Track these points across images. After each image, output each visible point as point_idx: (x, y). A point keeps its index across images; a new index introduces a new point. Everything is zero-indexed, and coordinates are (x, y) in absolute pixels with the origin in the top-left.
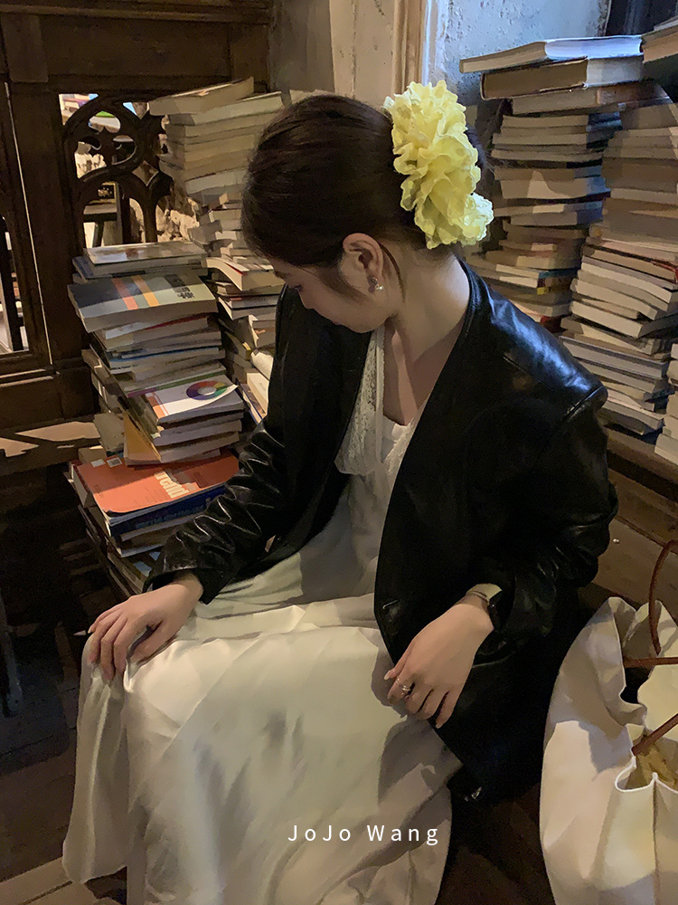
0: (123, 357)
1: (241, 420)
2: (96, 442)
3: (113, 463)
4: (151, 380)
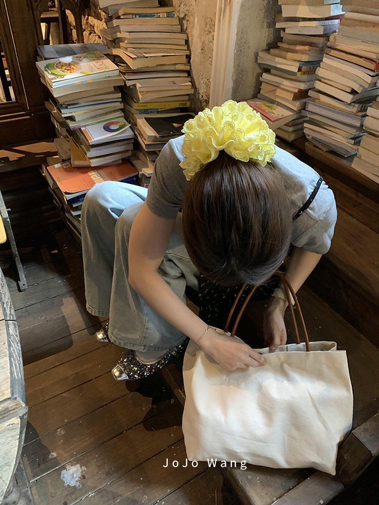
0: (68, 107)
1: (133, 143)
2: (56, 154)
3: (66, 166)
4: (84, 120)
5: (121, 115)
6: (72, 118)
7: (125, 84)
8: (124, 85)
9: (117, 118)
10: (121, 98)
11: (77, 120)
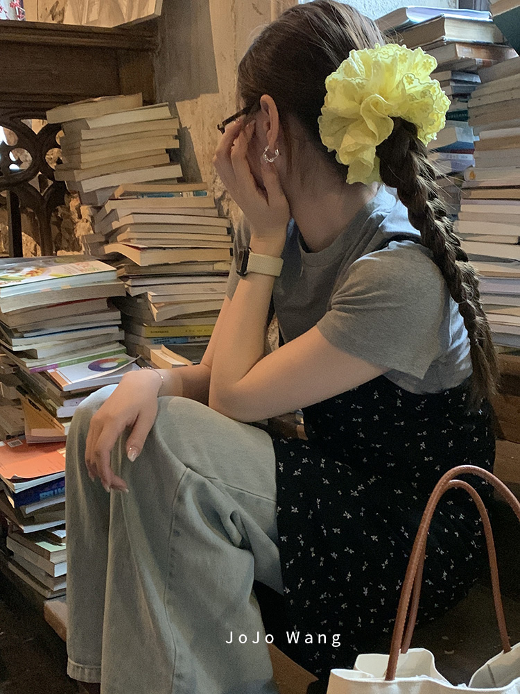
0: (25, 335)
4: (53, 357)
5: (120, 349)
6: (31, 354)
7: (128, 294)
8: (125, 295)
10: (121, 320)
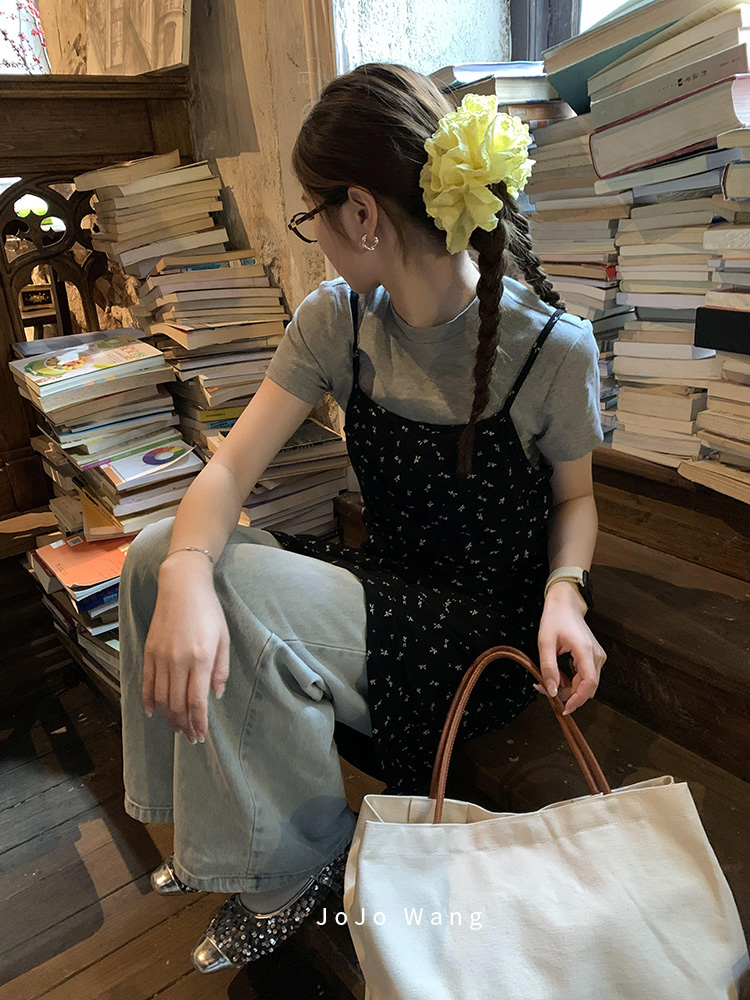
0: (72, 431)
2: (55, 529)
3: (74, 543)
4: (104, 452)
5: (175, 435)
6: (81, 451)
7: (177, 378)
8: (175, 380)
9: (170, 440)
10: (174, 405)
11: (90, 452)
